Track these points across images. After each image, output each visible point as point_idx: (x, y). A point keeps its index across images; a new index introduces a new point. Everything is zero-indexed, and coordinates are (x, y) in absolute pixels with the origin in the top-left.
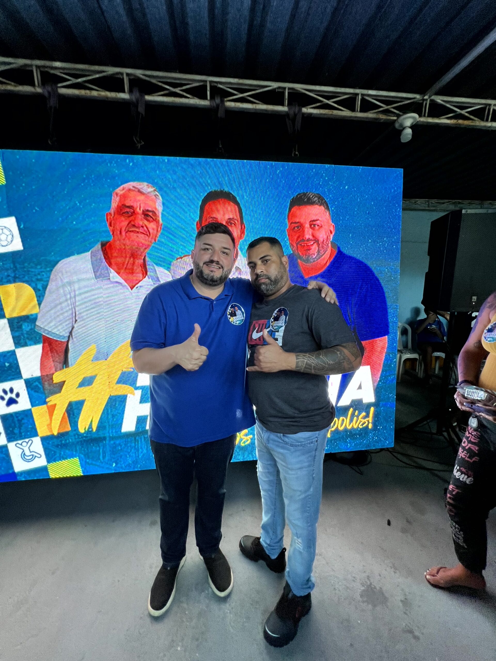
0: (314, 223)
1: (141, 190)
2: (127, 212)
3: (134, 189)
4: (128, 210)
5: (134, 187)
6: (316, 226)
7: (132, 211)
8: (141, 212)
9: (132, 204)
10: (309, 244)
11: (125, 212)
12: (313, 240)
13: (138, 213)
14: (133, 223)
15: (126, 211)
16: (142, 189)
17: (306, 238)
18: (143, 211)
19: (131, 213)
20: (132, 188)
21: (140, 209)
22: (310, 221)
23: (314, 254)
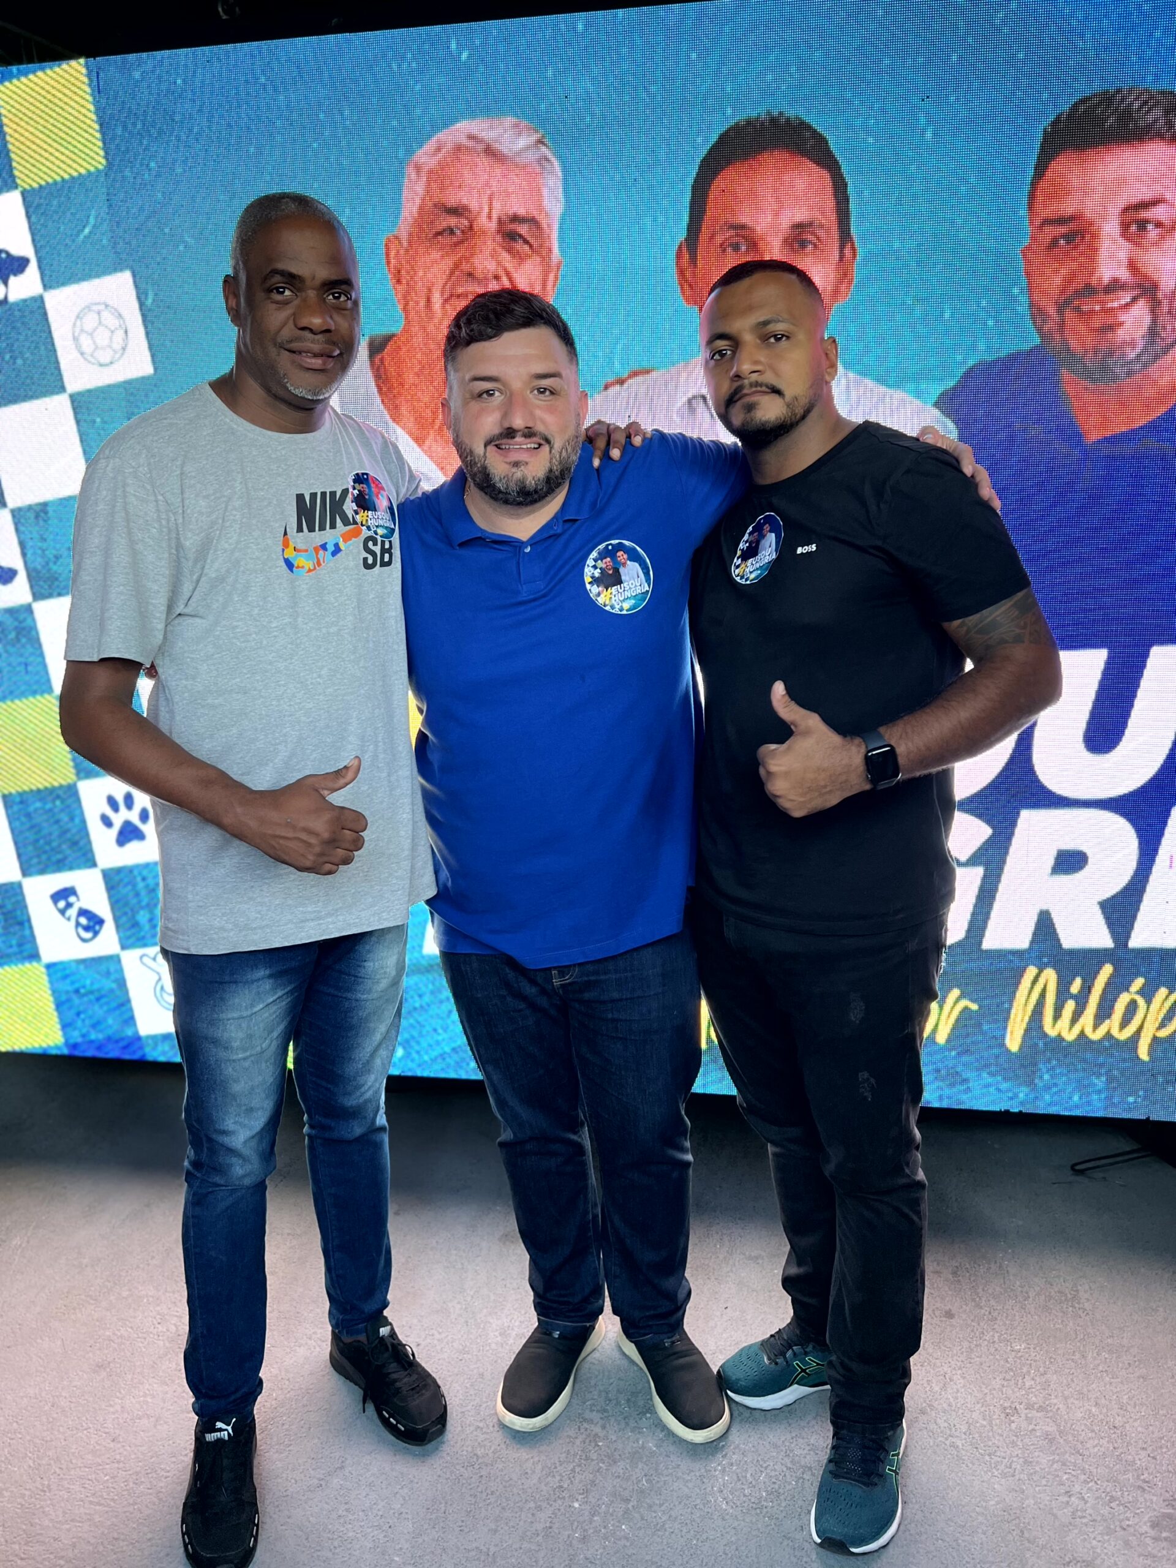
0: (1145, 214)
1: (497, 146)
2: (452, 232)
3: (471, 144)
4: (453, 221)
5: (471, 137)
6: (1150, 227)
7: (466, 223)
8: (493, 225)
9: (465, 201)
10: (1115, 304)
11: (444, 230)
12: (1133, 288)
13: (484, 232)
14: (465, 267)
15: (444, 224)
16: (496, 141)
17: (1100, 279)
18: (500, 221)
19: (463, 232)
20: (464, 141)
21: (490, 217)
22: (1126, 210)
23: (1132, 344)
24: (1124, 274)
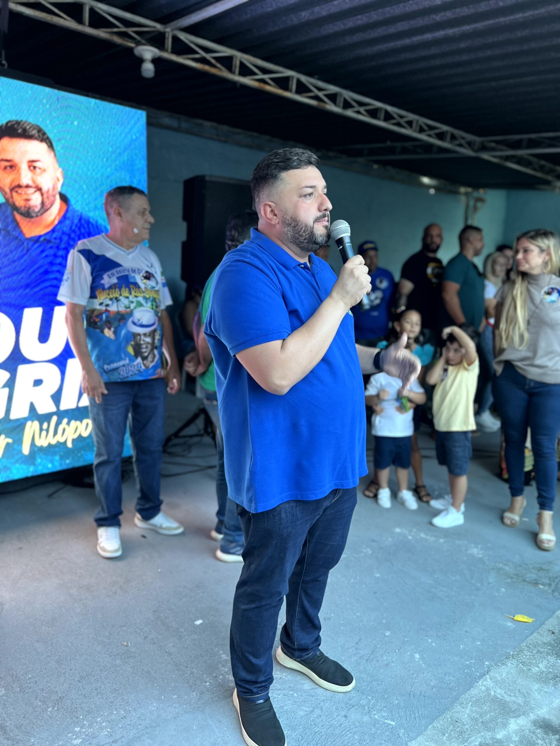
6: (37, 169)
10: (29, 192)
12: (34, 188)
17: (23, 183)
22: (29, 162)
23: (36, 206)
24: (30, 183)
